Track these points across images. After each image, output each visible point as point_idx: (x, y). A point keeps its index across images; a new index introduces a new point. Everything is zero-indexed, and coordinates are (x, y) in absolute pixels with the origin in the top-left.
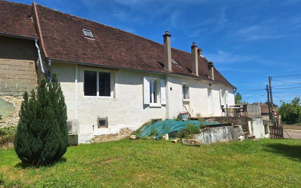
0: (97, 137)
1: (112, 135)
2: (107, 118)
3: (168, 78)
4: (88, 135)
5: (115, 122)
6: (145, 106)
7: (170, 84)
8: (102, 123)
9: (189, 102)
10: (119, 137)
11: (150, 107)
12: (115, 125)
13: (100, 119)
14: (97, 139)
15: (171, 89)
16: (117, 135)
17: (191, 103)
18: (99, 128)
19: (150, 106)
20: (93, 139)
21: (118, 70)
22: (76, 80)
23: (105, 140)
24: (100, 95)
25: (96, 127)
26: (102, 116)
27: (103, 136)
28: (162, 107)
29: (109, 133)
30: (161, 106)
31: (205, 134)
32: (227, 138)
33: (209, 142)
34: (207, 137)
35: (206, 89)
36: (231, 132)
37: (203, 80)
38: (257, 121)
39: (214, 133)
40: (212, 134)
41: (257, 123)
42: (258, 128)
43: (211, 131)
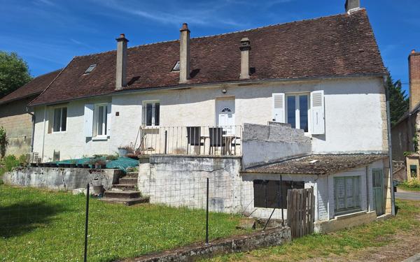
2: (59, 153)
6: (88, 139)
7: (115, 108)
9: (159, 129)
13: (55, 152)
15: (117, 114)
19: (93, 139)
22: (44, 119)
24: (61, 130)
26: (57, 150)
28: (109, 140)
30: (107, 138)
31: (21, 174)
32: (63, 185)
33: (25, 184)
34: (23, 178)
35: (212, 103)
36: (77, 179)
37: (198, 87)
38: (186, 165)
39: (38, 175)
40: (33, 175)
41: (184, 169)
42: (187, 182)
43: (31, 171)
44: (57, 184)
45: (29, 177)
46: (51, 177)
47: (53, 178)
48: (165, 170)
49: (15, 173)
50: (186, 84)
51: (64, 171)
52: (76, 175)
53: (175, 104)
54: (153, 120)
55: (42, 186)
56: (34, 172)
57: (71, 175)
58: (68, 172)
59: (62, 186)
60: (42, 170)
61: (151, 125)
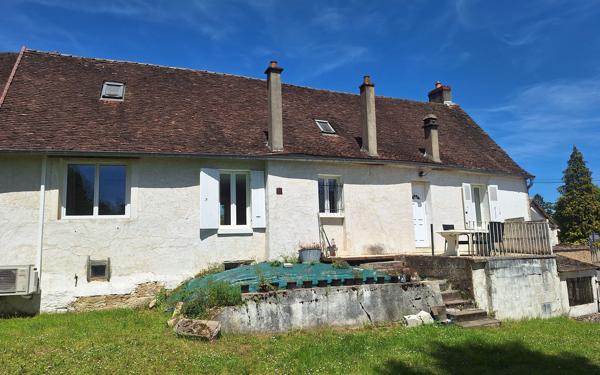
0: (81, 299)
1: (115, 297)
2: (109, 261)
3: (270, 168)
4: (63, 295)
5: (129, 268)
6: (205, 233)
7: (274, 181)
8: (98, 271)
9: (343, 219)
10: (133, 302)
11: (219, 235)
12: (128, 274)
13: (93, 262)
14: (83, 305)
15: (279, 191)
16: (127, 296)
17: (346, 221)
18: (88, 281)
19: (219, 232)
20: (72, 304)
21: (137, 158)
22: (43, 187)
23: (99, 307)
24: (100, 214)
25: (83, 278)
26: (98, 257)
27: (95, 298)
28: (256, 234)
29: (109, 293)
30: (251, 231)
31: (266, 307)
32: (365, 316)
33: (280, 325)
34: (273, 315)
35: (408, 186)
36: (385, 301)
37: (393, 165)
38: (521, 268)
39: (306, 304)
40: (297, 307)
41: (520, 274)
42: (524, 288)
43: (291, 299)
44: (352, 314)
45: (289, 310)
46: (334, 305)
47: (340, 306)
48: (504, 277)
49: (252, 306)
50: (375, 159)
51: (360, 292)
52: (383, 296)
53: (364, 183)
54: (327, 204)
55: (319, 324)
56: (298, 300)
57: (373, 297)
58: (366, 291)
59: (363, 318)
60: (314, 293)
61: (323, 211)
